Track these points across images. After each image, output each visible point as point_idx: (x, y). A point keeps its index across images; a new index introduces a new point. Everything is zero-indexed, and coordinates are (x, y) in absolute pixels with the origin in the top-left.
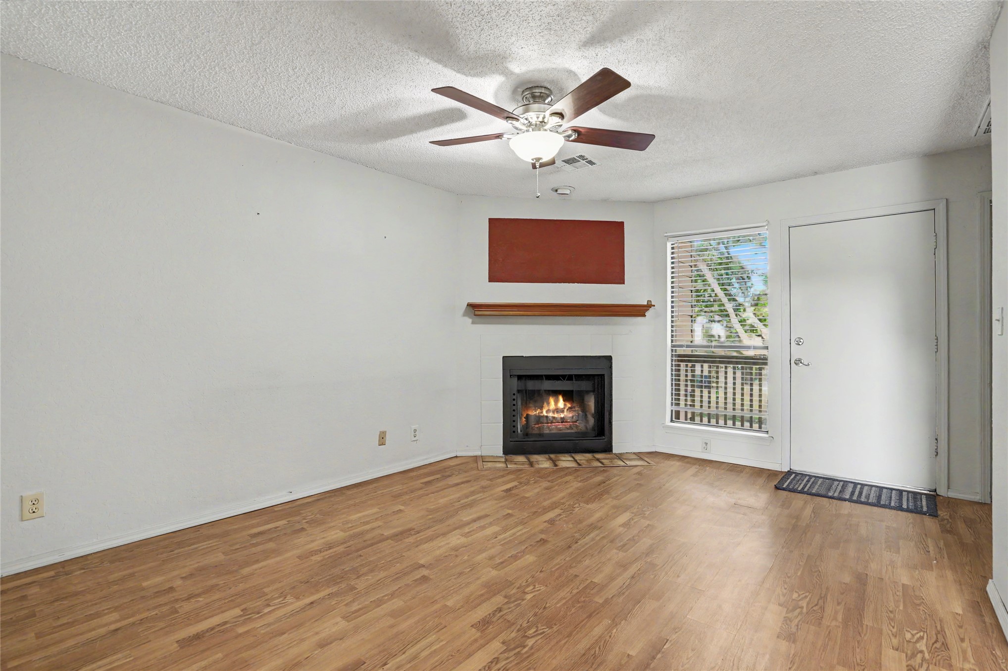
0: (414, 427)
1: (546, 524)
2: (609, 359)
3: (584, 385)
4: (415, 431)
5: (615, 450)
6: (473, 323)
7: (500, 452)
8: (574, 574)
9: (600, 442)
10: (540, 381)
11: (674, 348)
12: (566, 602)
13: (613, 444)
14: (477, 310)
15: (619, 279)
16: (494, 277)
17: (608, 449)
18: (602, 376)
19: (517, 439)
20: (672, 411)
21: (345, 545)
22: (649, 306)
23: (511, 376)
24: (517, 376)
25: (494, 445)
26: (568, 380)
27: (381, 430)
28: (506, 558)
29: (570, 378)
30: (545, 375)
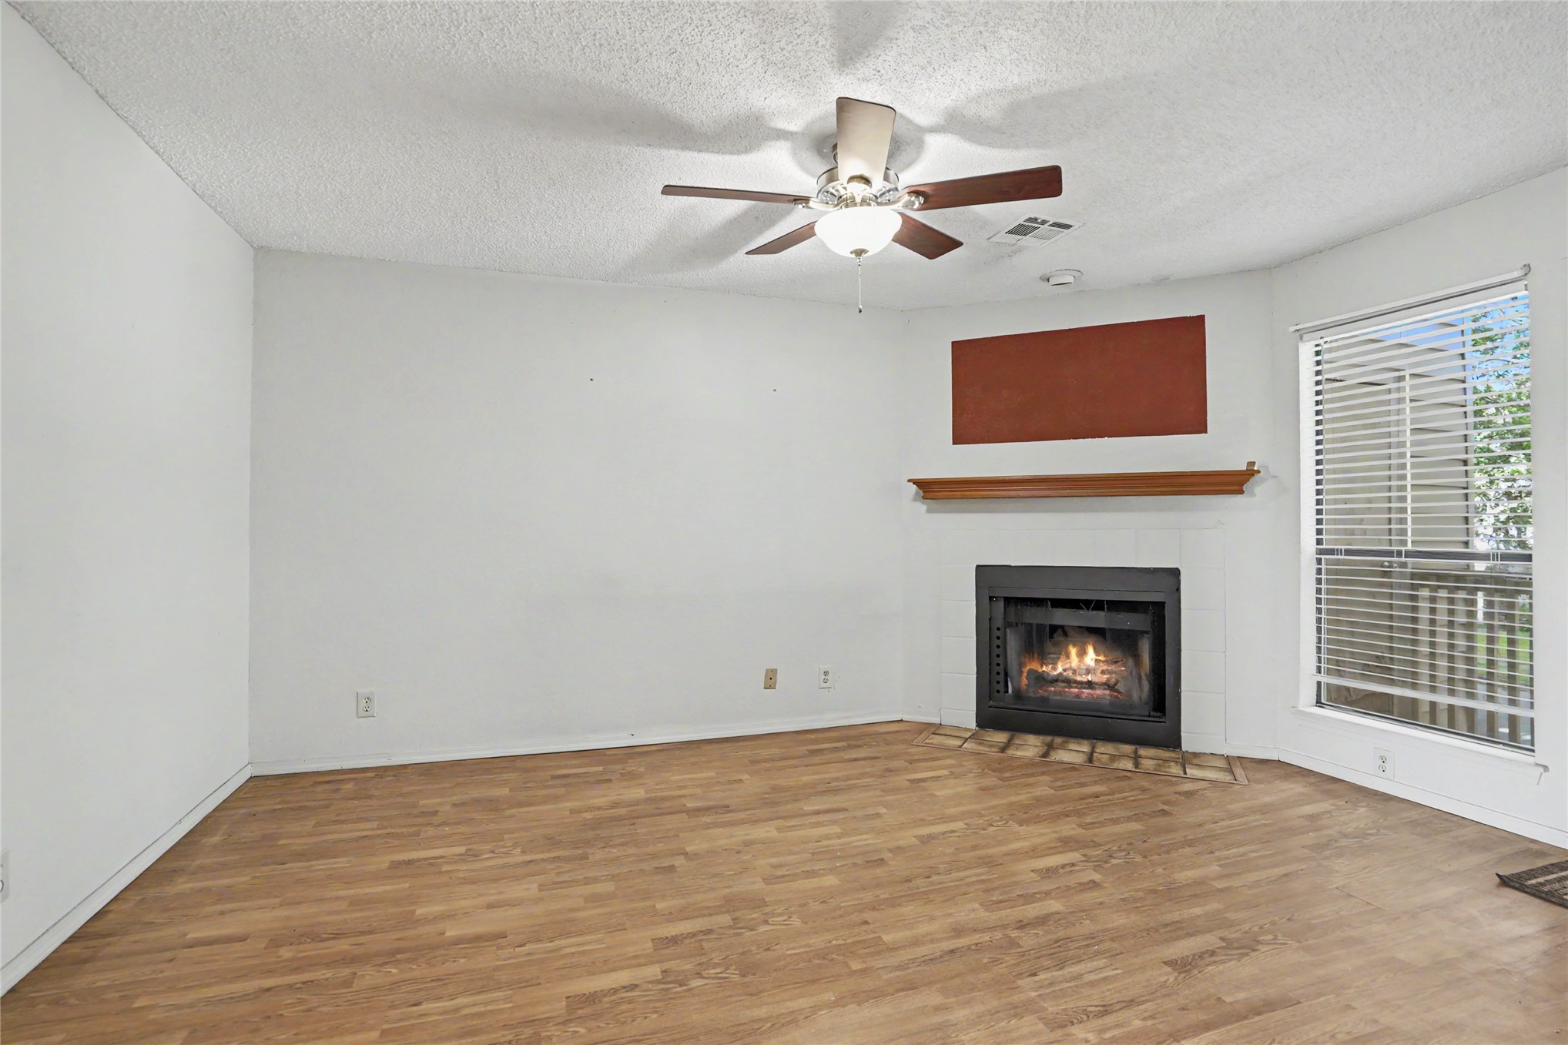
0: (824, 668)
1: (914, 839)
2: (1175, 573)
3: (1126, 621)
4: (826, 673)
5: (1187, 745)
6: (929, 511)
7: (972, 724)
8: (867, 919)
9: (1157, 728)
10: (1044, 608)
11: (1323, 557)
12: (810, 951)
13: (1183, 734)
14: (931, 490)
15: (1198, 425)
16: (962, 435)
17: (1173, 741)
18: (1160, 606)
19: (1002, 704)
20: (1319, 684)
21: (630, 809)
22: (1250, 473)
23: (991, 598)
24: (1003, 599)
25: (963, 711)
26: (1094, 609)
27: (769, 668)
28: (799, 871)
29: (1099, 605)
30: (1050, 599)
